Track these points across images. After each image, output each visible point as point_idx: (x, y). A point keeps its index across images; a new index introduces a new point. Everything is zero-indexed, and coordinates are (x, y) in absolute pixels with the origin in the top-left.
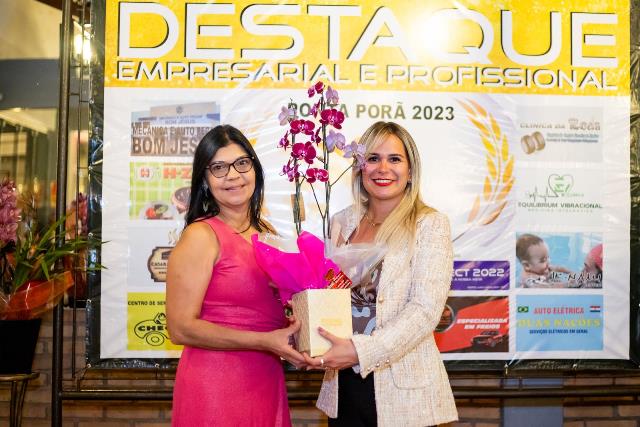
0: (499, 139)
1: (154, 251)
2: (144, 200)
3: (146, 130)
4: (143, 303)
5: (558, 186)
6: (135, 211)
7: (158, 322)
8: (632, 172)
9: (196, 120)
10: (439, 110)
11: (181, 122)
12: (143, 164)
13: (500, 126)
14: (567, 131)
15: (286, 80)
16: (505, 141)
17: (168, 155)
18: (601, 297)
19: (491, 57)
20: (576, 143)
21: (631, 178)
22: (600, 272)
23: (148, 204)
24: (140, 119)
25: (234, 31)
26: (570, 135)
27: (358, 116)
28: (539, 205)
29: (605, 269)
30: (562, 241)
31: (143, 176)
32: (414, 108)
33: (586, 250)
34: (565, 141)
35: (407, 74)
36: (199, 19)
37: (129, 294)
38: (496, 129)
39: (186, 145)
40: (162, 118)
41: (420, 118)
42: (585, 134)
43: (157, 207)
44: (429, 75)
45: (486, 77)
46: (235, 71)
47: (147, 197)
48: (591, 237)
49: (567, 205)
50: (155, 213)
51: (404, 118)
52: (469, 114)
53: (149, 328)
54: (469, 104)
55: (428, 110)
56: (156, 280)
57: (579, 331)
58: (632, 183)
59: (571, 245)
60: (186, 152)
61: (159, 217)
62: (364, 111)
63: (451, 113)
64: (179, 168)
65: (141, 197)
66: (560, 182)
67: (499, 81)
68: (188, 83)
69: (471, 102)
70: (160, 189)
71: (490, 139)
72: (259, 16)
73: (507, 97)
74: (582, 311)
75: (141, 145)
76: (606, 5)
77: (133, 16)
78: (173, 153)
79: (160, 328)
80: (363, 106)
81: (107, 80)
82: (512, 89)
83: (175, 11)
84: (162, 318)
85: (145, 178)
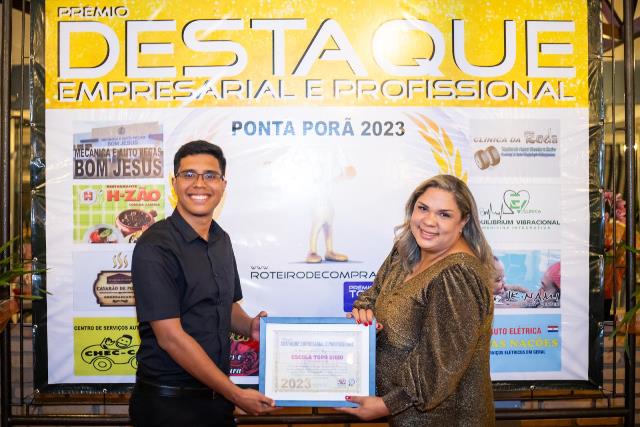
0: (451, 155)
1: (99, 275)
2: (87, 223)
3: (88, 153)
4: (89, 328)
5: (514, 202)
6: (78, 234)
7: (105, 347)
8: (591, 186)
9: (140, 141)
10: (389, 125)
11: (123, 144)
12: (87, 187)
13: (453, 141)
14: (523, 144)
15: (229, 97)
16: (458, 156)
17: (111, 178)
18: (559, 317)
19: (442, 68)
20: (532, 158)
21: (590, 193)
22: (558, 290)
23: (92, 228)
24: (82, 141)
25: (176, 49)
26: (527, 149)
27: (305, 133)
28: (494, 222)
29: (563, 288)
30: (518, 258)
31: (86, 199)
32: (363, 124)
33: (544, 267)
34: (521, 155)
35: (355, 88)
36: (139, 37)
37: (75, 319)
38: (448, 143)
39: (128, 167)
40: (104, 140)
41: (369, 134)
42: (542, 148)
43: (101, 230)
44: (378, 88)
45: (438, 90)
46: (178, 90)
47: (91, 220)
48: (548, 255)
49: (524, 222)
50: (100, 236)
51: (352, 134)
52: (421, 130)
53: (96, 353)
54: (419, 118)
55: (377, 125)
56: (102, 305)
57: (536, 352)
58: (591, 198)
59: (528, 263)
60: (129, 174)
61: (103, 241)
62: (310, 128)
63: (401, 128)
64: (122, 191)
65: (85, 221)
66: (515, 198)
67: (451, 94)
68: (131, 103)
69: (421, 115)
70: (104, 213)
71: (443, 155)
72: (202, 32)
73: (459, 110)
74: (539, 331)
75: (84, 167)
76: (563, 12)
77: (73, 36)
78: (117, 175)
79: (107, 353)
80: (311, 123)
81: (47, 101)
82: (463, 101)
83: (115, 30)
84: (108, 343)
85: (88, 202)
